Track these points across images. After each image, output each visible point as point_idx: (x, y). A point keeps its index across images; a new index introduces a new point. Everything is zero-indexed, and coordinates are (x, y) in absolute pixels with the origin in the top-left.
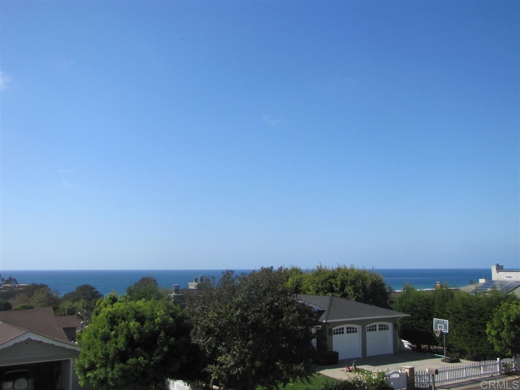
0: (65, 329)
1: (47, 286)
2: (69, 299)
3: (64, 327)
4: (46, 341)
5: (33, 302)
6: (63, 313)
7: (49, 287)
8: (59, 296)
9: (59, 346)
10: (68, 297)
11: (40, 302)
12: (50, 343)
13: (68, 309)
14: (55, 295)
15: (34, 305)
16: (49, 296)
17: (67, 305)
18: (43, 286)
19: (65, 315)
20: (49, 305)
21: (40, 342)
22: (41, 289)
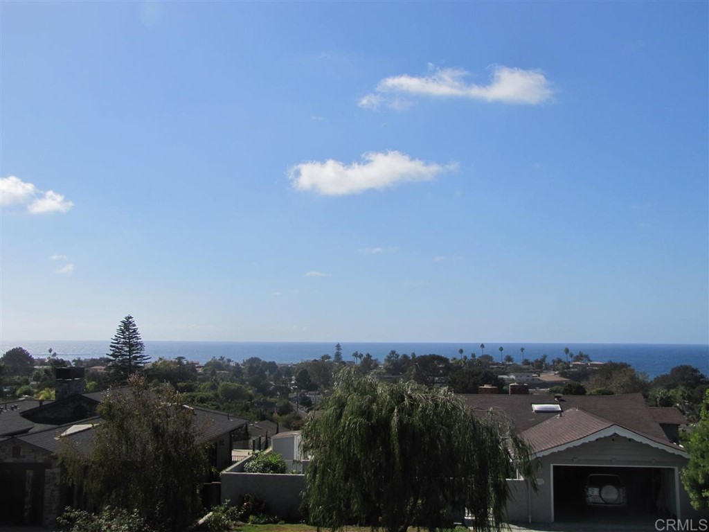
0: (662, 425)
1: (629, 366)
2: (662, 385)
3: (662, 422)
4: (638, 439)
5: (613, 386)
6: (654, 403)
7: (631, 368)
8: (646, 380)
9: (657, 448)
10: (660, 381)
11: (622, 387)
12: (644, 442)
13: (662, 398)
14: (641, 378)
15: (614, 390)
16: (633, 378)
17: (659, 393)
18: (623, 366)
19: (657, 406)
20: (635, 391)
21: (630, 440)
22: (622, 370)
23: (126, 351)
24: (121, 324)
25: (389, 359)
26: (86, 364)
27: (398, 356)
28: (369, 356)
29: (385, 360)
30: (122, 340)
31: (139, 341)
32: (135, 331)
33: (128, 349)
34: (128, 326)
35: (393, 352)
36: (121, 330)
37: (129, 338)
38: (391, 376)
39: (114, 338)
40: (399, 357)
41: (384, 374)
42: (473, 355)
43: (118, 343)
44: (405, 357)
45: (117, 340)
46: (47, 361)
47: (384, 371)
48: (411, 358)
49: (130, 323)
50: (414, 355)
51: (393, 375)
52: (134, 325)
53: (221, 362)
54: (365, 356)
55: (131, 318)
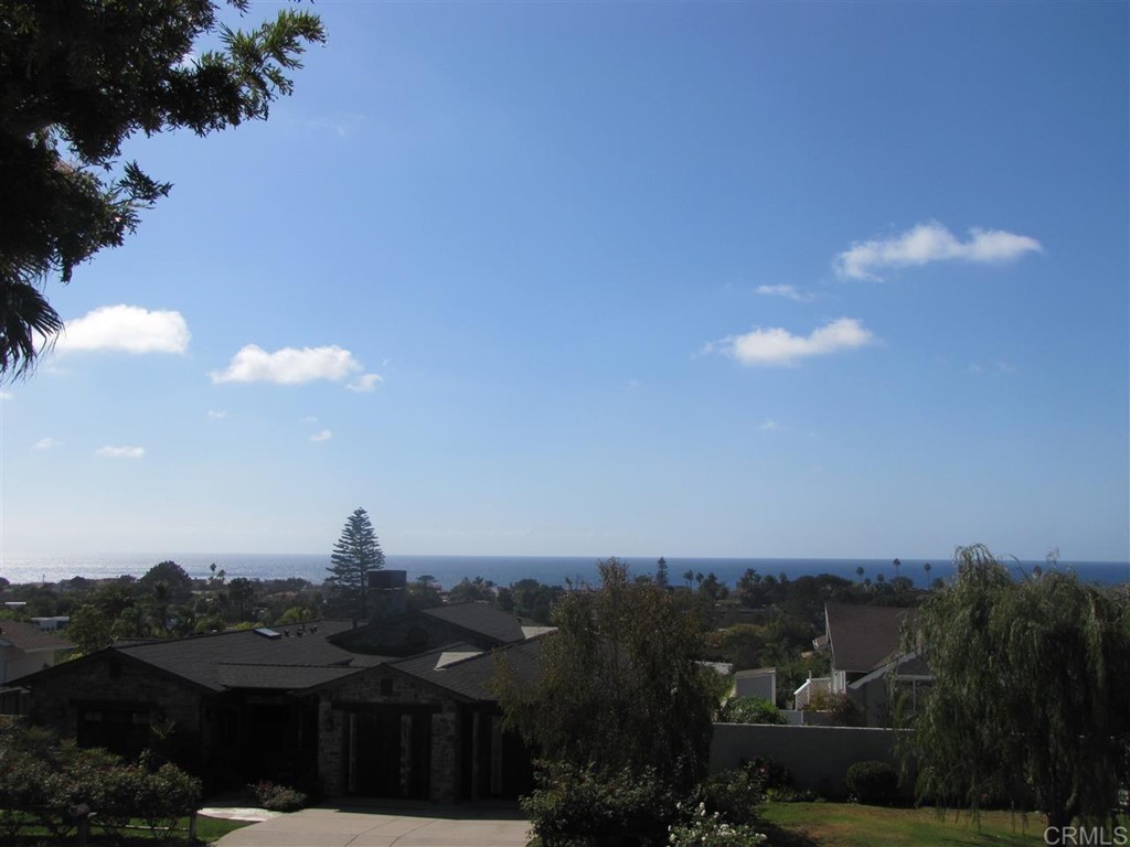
23: (357, 565)
24: (348, 521)
25: (745, 583)
26: (266, 589)
27: (759, 578)
28: (712, 577)
29: (738, 584)
30: (351, 547)
31: (376, 548)
32: (369, 532)
33: (359, 562)
34: (359, 526)
35: (751, 572)
36: (348, 530)
37: (362, 544)
38: (749, 610)
39: (338, 543)
40: (761, 580)
41: (737, 606)
42: (881, 578)
43: (343, 552)
44: (770, 579)
45: (342, 547)
46: (209, 583)
47: (738, 602)
48: (780, 581)
49: (362, 520)
50: (783, 577)
51: (752, 607)
52: (369, 524)
53: (478, 586)
54: (706, 577)
55: (363, 512)
